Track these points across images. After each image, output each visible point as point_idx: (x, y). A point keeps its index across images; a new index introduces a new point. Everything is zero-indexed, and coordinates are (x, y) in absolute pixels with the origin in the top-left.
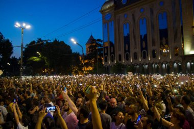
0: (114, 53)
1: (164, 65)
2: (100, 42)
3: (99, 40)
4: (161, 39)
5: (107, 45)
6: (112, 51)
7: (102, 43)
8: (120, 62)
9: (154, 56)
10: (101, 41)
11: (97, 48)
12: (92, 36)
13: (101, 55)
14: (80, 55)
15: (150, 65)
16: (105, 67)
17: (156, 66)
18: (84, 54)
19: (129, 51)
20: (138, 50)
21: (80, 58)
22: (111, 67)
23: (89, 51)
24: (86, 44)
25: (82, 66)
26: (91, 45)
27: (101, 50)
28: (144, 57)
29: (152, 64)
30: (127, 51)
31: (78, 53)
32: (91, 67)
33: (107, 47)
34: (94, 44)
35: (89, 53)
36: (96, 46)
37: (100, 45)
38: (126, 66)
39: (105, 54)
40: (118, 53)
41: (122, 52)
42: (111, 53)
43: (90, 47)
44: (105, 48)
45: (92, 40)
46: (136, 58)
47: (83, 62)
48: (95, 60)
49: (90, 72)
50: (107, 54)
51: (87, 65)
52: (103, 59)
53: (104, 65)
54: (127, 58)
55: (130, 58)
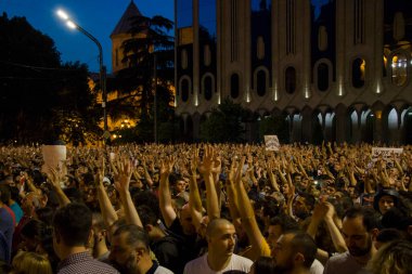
0: (213, 68)
1: (393, 114)
2: (164, 29)
3: (160, 21)
5: (189, 37)
6: (207, 62)
7: (172, 33)
8: (235, 101)
9: (357, 81)
10: (168, 24)
11: (152, 49)
12: (132, 7)
13: (167, 75)
14: (90, 74)
15: (343, 112)
16: (180, 118)
17: (364, 116)
18: (104, 69)
19: (267, 62)
20: (301, 59)
21: (92, 86)
22: (203, 118)
23: (124, 61)
24: (113, 36)
25: (98, 113)
26: (130, 37)
27: (169, 55)
29: (351, 110)
30: (261, 67)
31: (84, 68)
32: (132, 116)
33: (189, 47)
34: (143, 35)
35: (121, 67)
36: (148, 42)
37: (164, 40)
38: (256, 115)
39: (181, 72)
40: (227, 68)
41: (243, 67)
42: (203, 69)
43: (127, 46)
44: (180, 48)
45: (133, 20)
46: (291, 87)
47: (100, 99)
48: (144, 95)
49: (128, 137)
50: (189, 72)
51: (116, 110)
52: (172, 89)
53: (178, 113)
54: (261, 89)
55: (271, 85)
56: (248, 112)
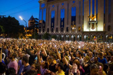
0: (45, 27)
1: (72, 36)
2: (37, 20)
3: (36, 19)
4: (72, 21)
5: (41, 22)
6: (44, 26)
7: (38, 21)
8: (48, 33)
9: (67, 30)
10: (38, 19)
11: (35, 23)
12: (32, 16)
13: (37, 28)
16: (39, 35)
17: (68, 36)
18: (27, 26)
19: (53, 26)
20: (59, 26)
21: (25, 29)
22: (43, 35)
23: (30, 25)
24: (29, 21)
25: (25, 33)
26: (31, 21)
27: (38, 24)
28: (62, 31)
29: (66, 35)
30: (52, 27)
31: (24, 26)
32: (31, 34)
33: (41, 23)
34: (34, 21)
35: (30, 26)
36: (34, 22)
37: (37, 22)
38: (51, 35)
39: (39, 27)
40: (47, 27)
41: (49, 27)
42: (43, 27)
43: (31, 23)
44: (39, 24)
45: (32, 18)
46: (57, 31)
47: (26, 31)
48: (33, 31)
49: (30, 37)
50: (41, 27)
51: (28, 33)
52: (38, 30)
53: (39, 34)
54: (52, 31)
55: (54, 30)
56: (50, 35)
